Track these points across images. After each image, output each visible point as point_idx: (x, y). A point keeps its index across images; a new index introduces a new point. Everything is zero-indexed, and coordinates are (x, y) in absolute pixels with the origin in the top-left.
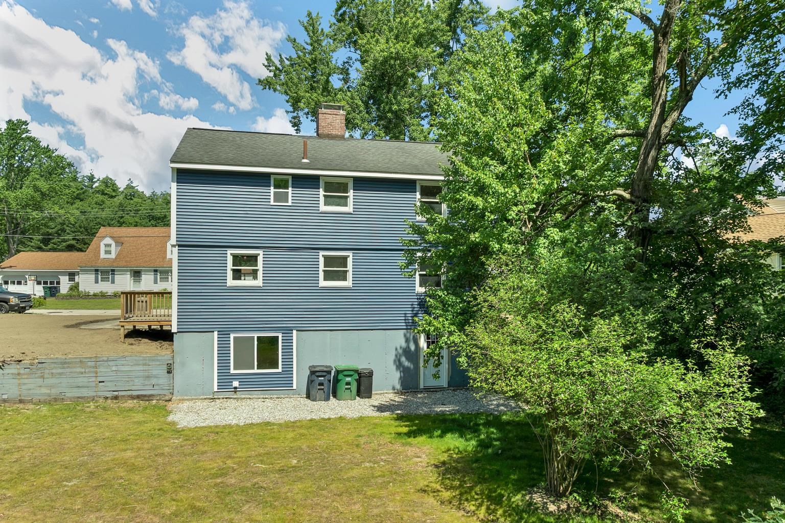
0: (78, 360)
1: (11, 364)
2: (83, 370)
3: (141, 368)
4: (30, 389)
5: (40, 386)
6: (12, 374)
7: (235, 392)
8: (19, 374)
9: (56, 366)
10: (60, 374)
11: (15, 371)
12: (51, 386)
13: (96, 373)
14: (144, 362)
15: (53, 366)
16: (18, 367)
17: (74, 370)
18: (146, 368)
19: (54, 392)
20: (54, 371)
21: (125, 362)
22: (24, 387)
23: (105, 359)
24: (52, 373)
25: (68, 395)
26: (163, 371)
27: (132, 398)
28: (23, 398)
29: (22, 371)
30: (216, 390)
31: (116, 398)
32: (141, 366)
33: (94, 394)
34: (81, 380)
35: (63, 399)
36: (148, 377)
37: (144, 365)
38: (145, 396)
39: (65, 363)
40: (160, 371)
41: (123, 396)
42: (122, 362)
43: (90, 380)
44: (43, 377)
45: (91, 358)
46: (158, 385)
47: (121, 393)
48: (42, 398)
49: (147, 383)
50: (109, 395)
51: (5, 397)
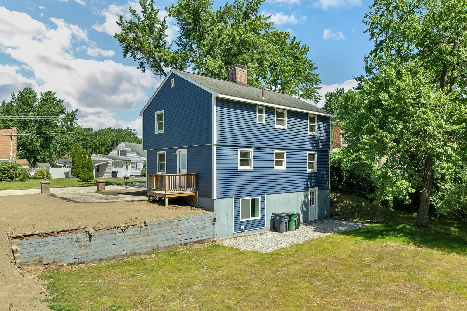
0: (168, 221)
1: (129, 228)
2: (170, 228)
3: (200, 223)
4: (140, 245)
5: (146, 242)
6: (130, 235)
7: (242, 232)
8: (134, 235)
9: (155, 226)
10: (159, 231)
11: (131, 233)
12: (152, 241)
13: (177, 228)
14: (202, 219)
15: (154, 226)
16: (134, 230)
17: (166, 228)
18: (203, 222)
19: (154, 244)
20: (155, 230)
21: (192, 220)
22: (136, 244)
23: (183, 219)
24: (153, 232)
25: (161, 246)
26: (210, 224)
27: (195, 242)
28: (135, 252)
29: (136, 232)
30: (234, 232)
31: (186, 244)
32: (200, 222)
33: (175, 243)
34: (169, 234)
35: (158, 249)
36: (203, 228)
37: (202, 220)
38: (201, 240)
39: (161, 224)
40: (209, 224)
41: (190, 242)
42: (191, 220)
43: (174, 234)
44: (148, 235)
45: (175, 219)
46: (208, 232)
47: (189, 241)
48: (147, 250)
49: (203, 232)
50: (183, 242)
51: (124, 252)
